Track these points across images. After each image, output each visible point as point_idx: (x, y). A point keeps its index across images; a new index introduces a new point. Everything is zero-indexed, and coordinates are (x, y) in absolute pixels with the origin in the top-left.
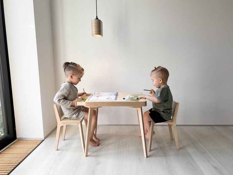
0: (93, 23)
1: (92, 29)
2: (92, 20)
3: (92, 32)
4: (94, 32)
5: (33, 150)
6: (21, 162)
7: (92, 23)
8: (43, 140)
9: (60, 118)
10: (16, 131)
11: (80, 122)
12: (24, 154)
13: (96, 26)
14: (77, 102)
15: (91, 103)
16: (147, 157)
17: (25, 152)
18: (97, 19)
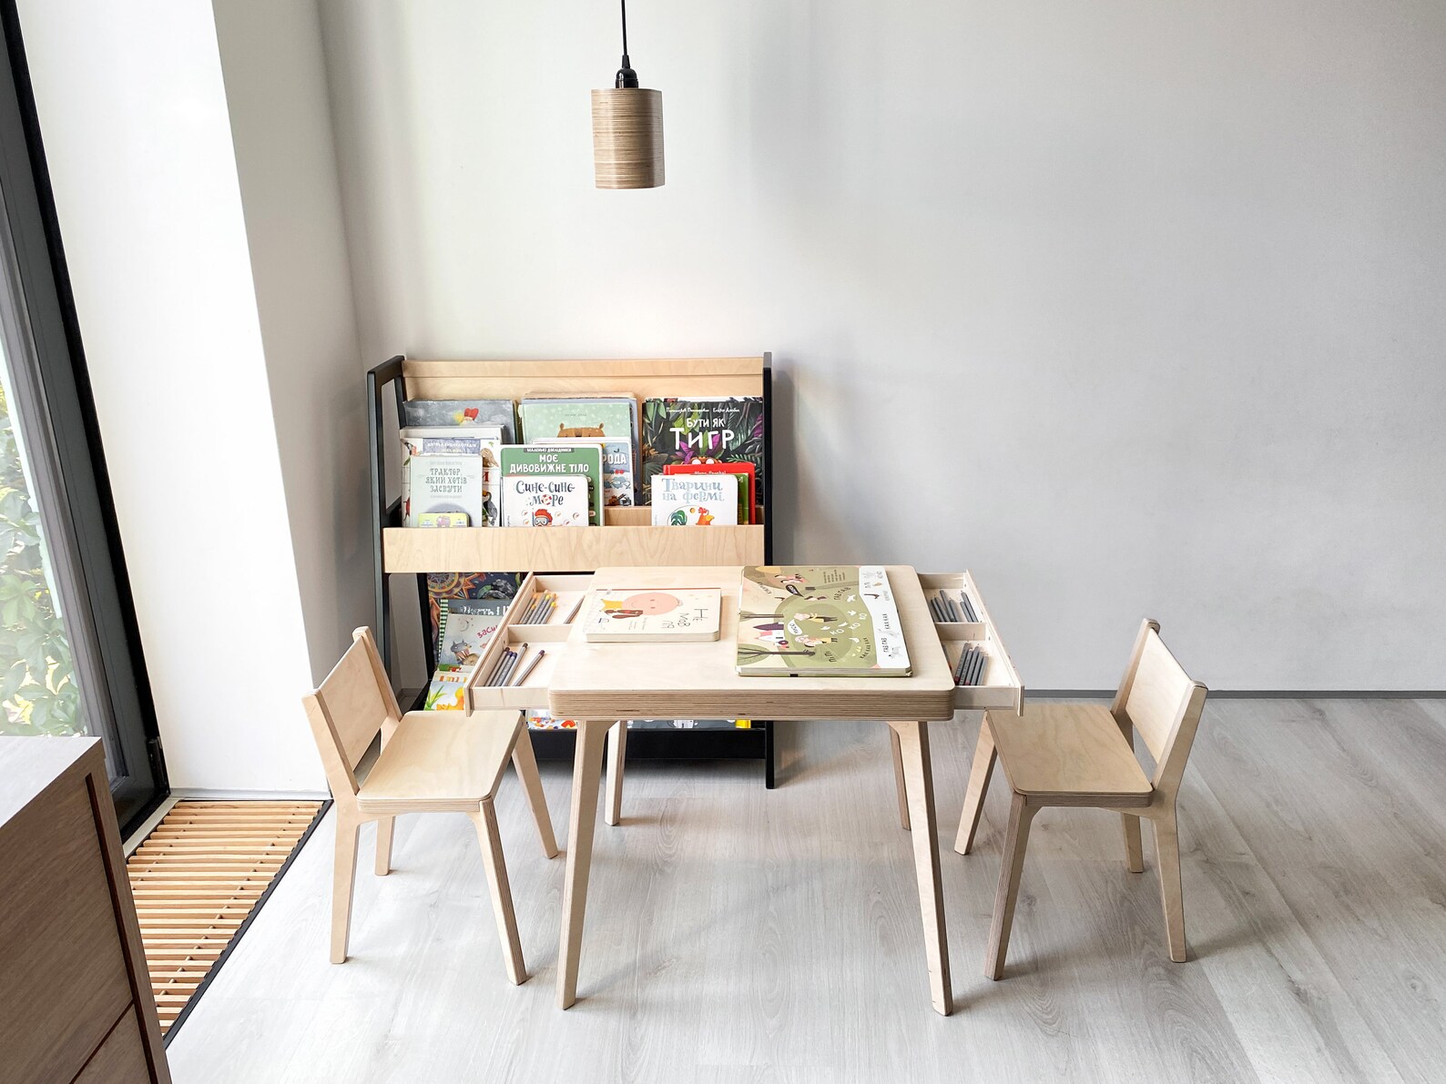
1: (598, 153)
2: (595, 92)
3: (599, 166)
7: (595, 111)
8: (326, 806)
9: (347, 778)
10: (161, 751)
11: (484, 804)
12: (232, 901)
13: (623, 133)
14: (474, 688)
15: (589, 698)
16: (949, 1013)
17: (234, 888)
18: (626, 76)
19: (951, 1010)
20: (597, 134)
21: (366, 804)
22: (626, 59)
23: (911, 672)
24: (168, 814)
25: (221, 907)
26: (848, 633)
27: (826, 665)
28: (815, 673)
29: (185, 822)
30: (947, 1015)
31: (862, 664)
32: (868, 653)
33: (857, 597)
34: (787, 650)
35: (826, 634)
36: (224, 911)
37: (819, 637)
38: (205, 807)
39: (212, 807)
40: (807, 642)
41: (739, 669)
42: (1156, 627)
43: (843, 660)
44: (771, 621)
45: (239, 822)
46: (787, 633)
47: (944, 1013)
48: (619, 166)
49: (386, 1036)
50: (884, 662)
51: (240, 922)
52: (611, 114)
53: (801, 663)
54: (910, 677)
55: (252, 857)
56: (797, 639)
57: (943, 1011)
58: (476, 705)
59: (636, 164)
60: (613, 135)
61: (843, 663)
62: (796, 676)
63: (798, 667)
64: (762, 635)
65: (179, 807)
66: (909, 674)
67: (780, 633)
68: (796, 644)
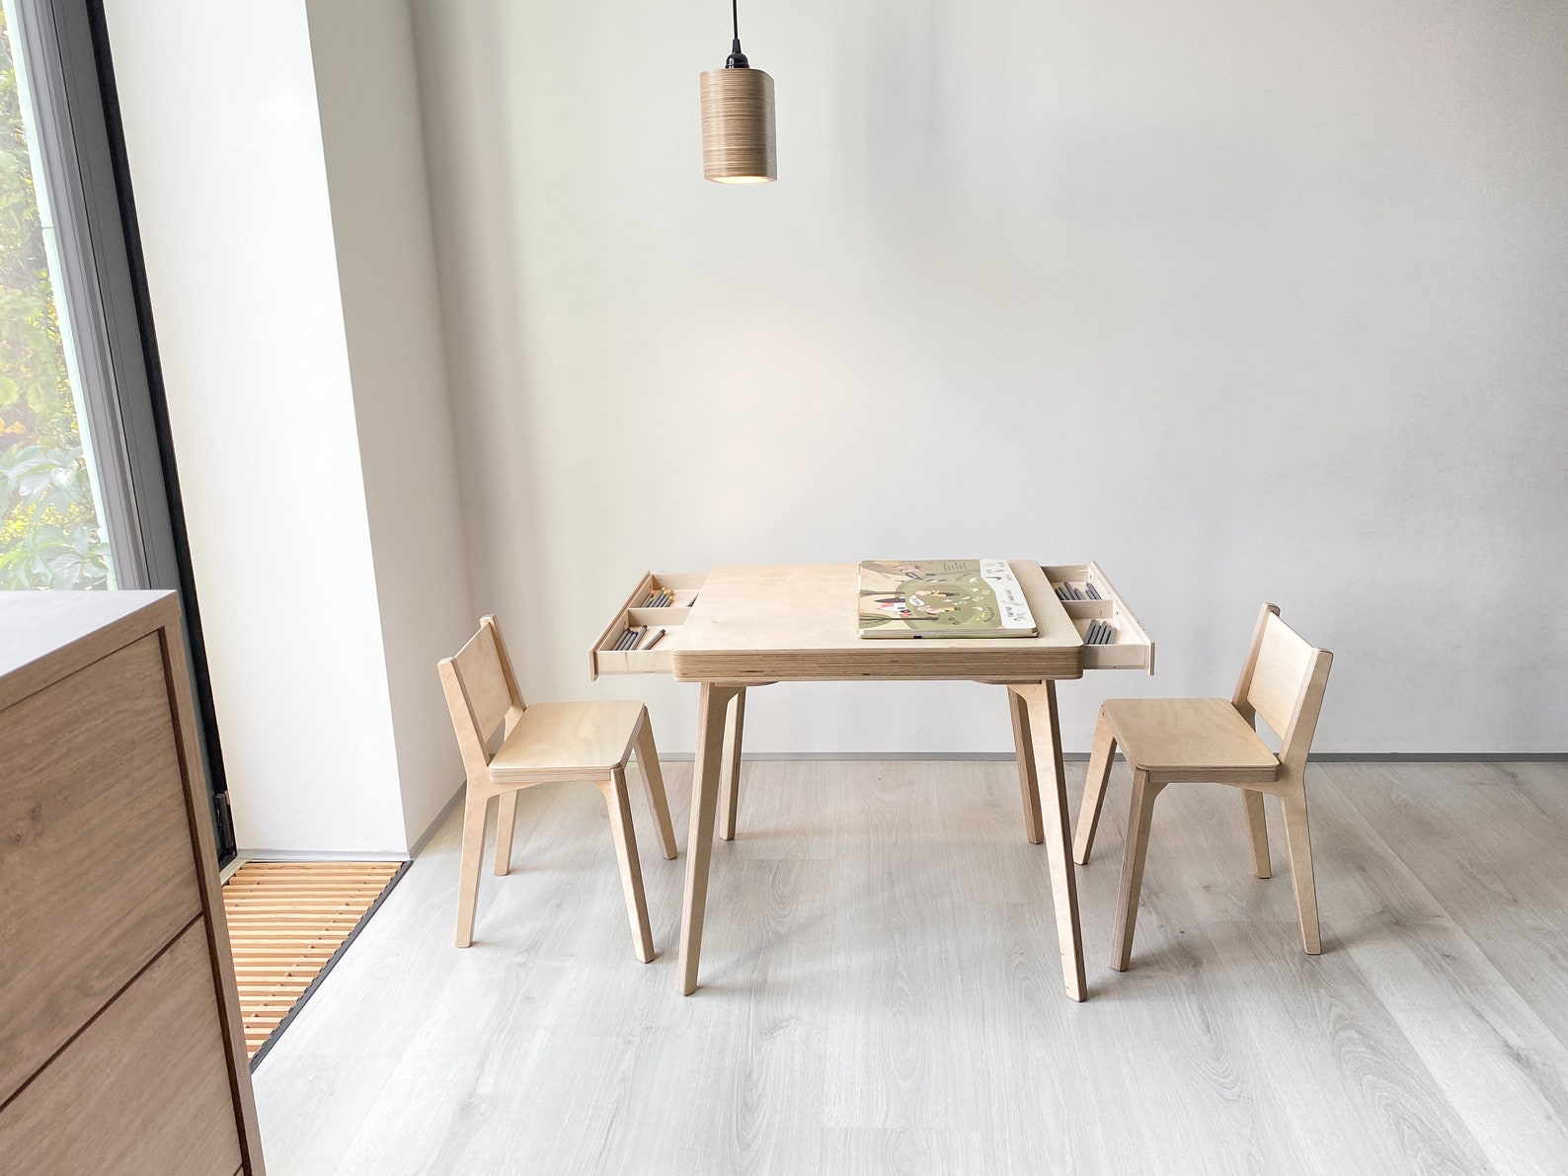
0: (712, 96)
1: (707, 140)
2: (703, 75)
3: (707, 154)
4: (721, 162)
5: (354, 935)
6: (293, 1013)
7: (704, 95)
8: (405, 867)
9: (479, 747)
10: (229, 807)
11: (615, 773)
12: (302, 959)
13: (734, 116)
14: (599, 652)
15: (714, 659)
16: (1084, 998)
17: (305, 946)
18: (736, 61)
19: (1085, 996)
20: (706, 118)
21: (499, 774)
22: (736, 44)
23: (1036, 633)
24: (234, 875)
25: (289, 964)
26: (971, 603)
27: (950, 628)
28: (938, 635)
29: (252, 883)
30: (1081, 1001)
31: (987, 626)
32: (993, 616)
33: (979, 579)
34: (910, 617)
35: (949, 604)
36: (294, 969)
37: (942, 607)
38: (274, 868)
39: (281, 868)
40: (929, 610)
41: (862, 631)
42: (1276, 611)
43: (968, 623)
44: (893, 596)
45: (310, 882)
46: (909, 604)
47: (1078, 999)
48: (730, 152)
49: (471, 1095)
50: (1008, 624)
51: (310, 980)
52: (721, 96)
53: (923, 627)
54: (1036, 637)
55: (324, 916)
56: (919, 609)
57: (1077, 997)
58: (600, 669)
59: (747, 150)
60: (723, 118)
61: (967, 625)
62: (920, 637)
63: (921, 629)
64: (883, 606)
65: (245, 868)
66: (1035, 634)
67: (903, 605)
68: (918, 612)
